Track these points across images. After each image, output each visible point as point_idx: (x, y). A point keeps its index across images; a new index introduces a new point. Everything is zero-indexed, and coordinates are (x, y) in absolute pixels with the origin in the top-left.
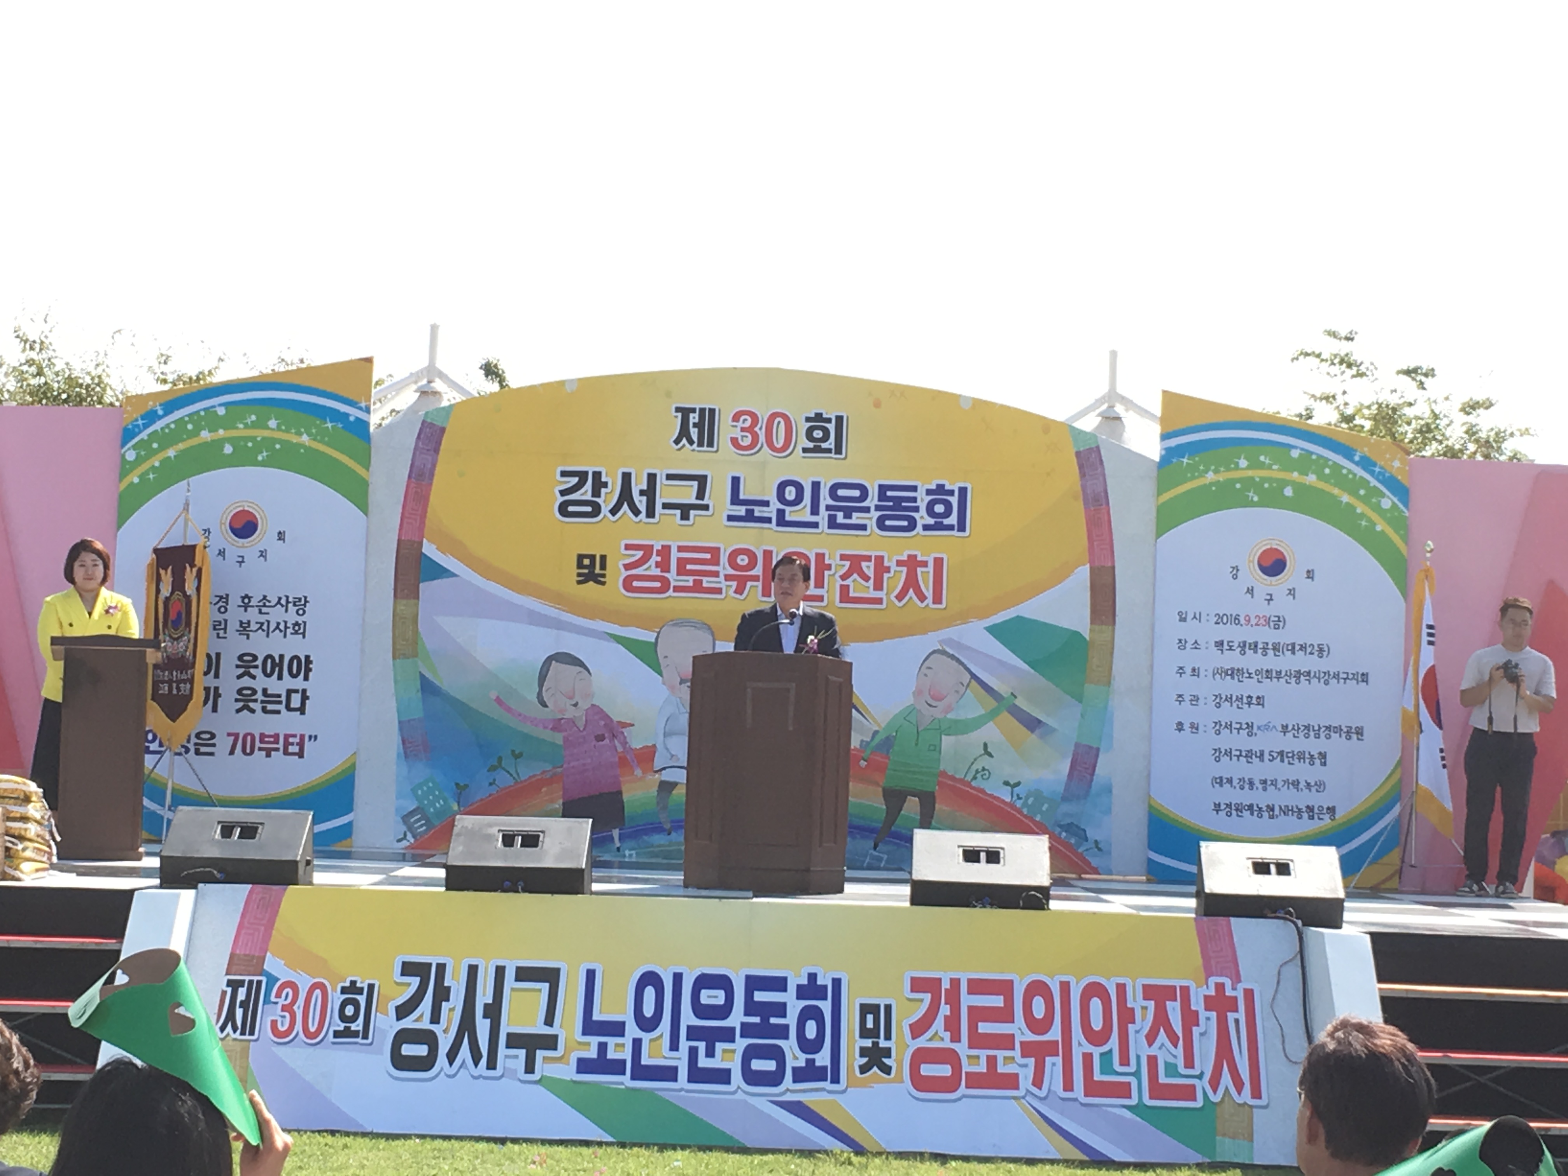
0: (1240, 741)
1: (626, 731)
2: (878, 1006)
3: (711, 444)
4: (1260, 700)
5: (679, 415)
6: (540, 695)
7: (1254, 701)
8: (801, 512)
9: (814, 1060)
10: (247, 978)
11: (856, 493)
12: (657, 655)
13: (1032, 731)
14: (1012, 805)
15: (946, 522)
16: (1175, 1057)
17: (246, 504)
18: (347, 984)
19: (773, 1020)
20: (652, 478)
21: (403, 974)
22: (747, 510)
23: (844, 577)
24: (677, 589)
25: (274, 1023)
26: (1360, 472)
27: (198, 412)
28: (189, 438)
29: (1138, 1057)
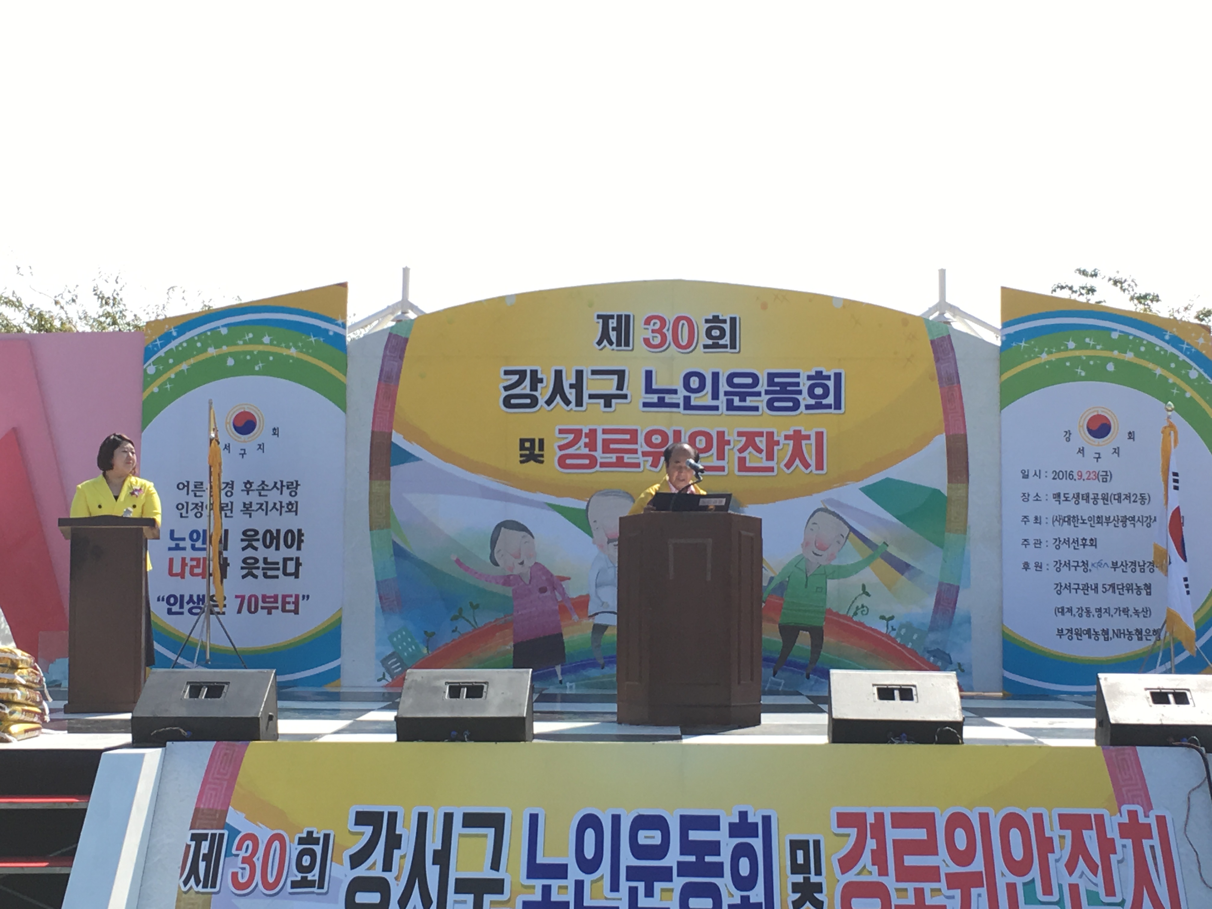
0: (1079, 577)
1: (564, 584)
2: (808, 842)
3: (627, 344)
4: (1093, 542)
5: (601, 321)
6: (492, 557)
7: (1088, 542)
8: (704, 398)
9: (748, 897)
10: (210, 832)
11: (749, 381)
12: (588, 521)
13: (902, 574)
14: (887, 636)
15: (825, 402)
16: (1096, 885)
17: (246, 407)
18: (304, 835)
19: (708, 859)
20: (579, 374)
21: (356, 824)
22: (659, 398)
23: (741, 450)
24: (603, 465)
25: (235, 875)
26: (1171, 349)
27: (205, 332)
28: (197, 354)
29: (1060, 886)
